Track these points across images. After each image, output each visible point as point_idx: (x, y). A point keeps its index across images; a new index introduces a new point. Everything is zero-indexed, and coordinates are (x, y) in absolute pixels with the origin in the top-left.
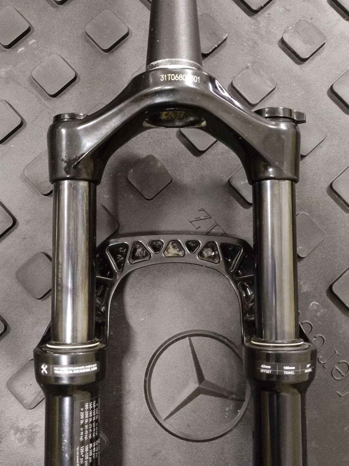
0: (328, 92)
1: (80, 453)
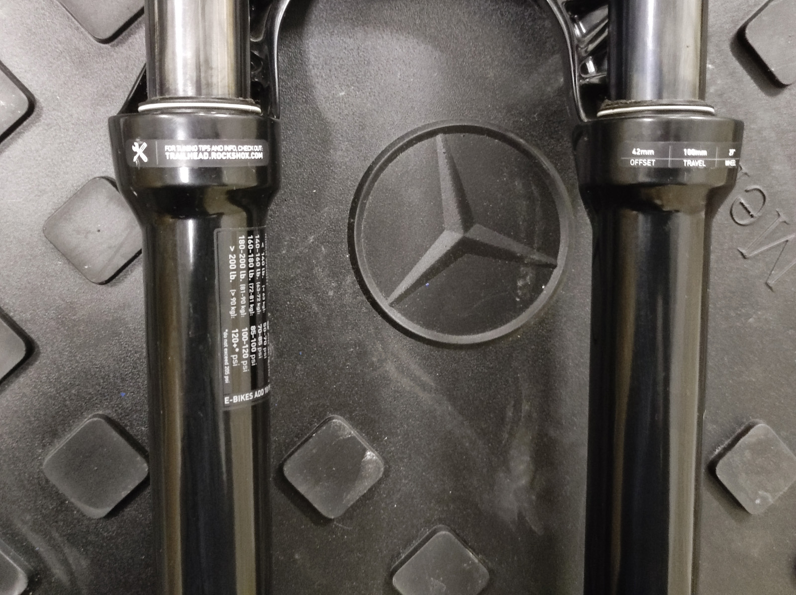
1: (231, 343)
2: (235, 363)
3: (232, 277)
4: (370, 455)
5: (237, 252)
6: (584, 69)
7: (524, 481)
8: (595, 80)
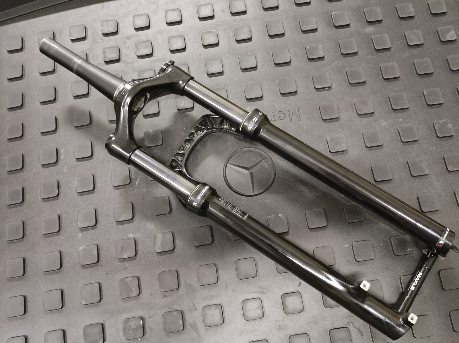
0: (171, 53)
1: (235, 212)
2: (239, 214)
3: (225, 204)
4: (280, 215)
5: (221, 201)
6: (233, 130)
7: (307, 190)
8: (236, 129)
